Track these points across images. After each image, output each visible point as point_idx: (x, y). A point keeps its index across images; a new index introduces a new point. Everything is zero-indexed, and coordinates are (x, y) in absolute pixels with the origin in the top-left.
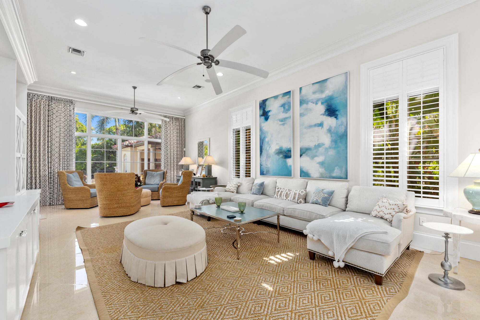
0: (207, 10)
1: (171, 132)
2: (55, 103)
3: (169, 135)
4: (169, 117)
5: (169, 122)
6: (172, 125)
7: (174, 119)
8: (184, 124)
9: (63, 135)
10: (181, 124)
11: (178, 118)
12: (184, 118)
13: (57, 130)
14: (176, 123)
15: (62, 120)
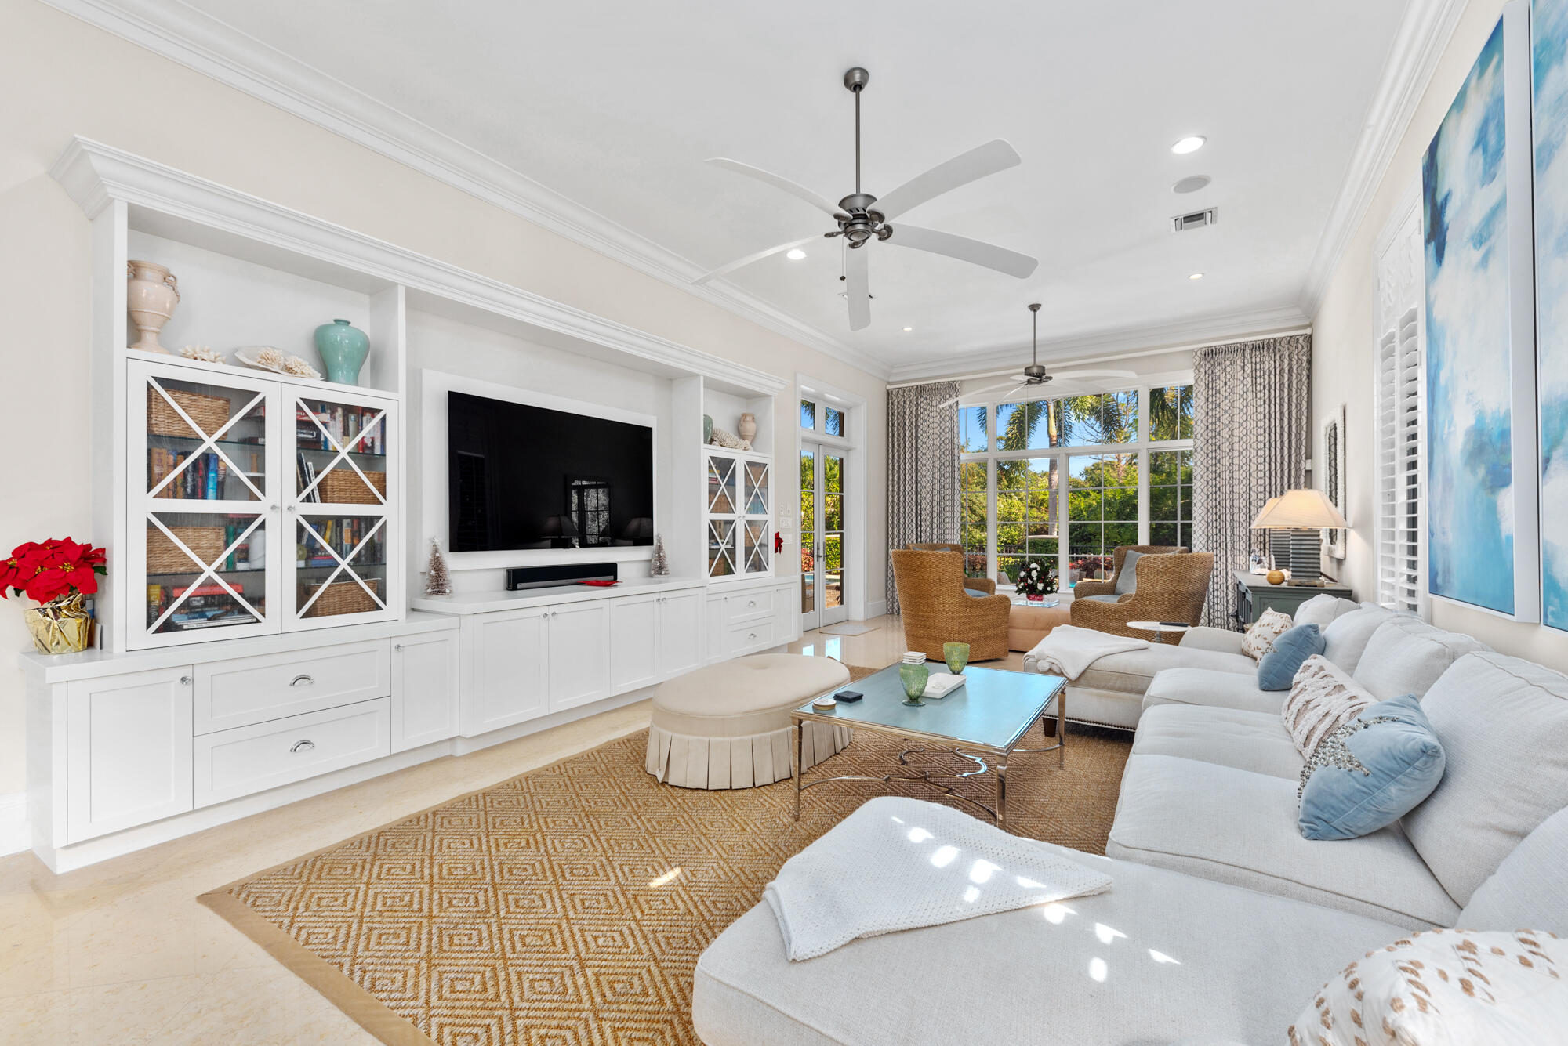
0: (855, 83)
1: (1236, 404)
2: (926, 399)
3: (1226, 419)
4: (1228, 350)
5: (1225, 370)
6: (1240, 376)
7: (1248, 351)
8: (1305, 358)
9: (937, 464)
10: (1286, 362)
11: (1275, 340)
12: (1308, 331)
13: (929, 454)
14: (1261, 362)
15: (937, 431)
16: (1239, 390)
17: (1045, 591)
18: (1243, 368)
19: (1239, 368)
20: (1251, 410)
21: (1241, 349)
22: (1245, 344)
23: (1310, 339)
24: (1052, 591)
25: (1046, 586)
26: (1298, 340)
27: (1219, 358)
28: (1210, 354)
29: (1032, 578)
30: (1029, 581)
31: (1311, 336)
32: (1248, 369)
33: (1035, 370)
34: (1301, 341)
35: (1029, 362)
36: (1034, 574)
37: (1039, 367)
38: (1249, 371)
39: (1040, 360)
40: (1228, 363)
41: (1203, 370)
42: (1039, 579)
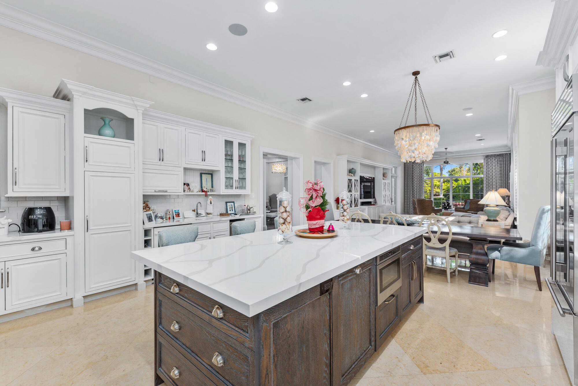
1: (493, 168)
2: (415, 164)
3: (491, 171)
4: (491, 156)
5: (491, 160)
6: (494, 161)
7: (496, 156)
8: (509, 158)
9: (418, 180)
10: (505, 159)
11: (502, 154)
12: (510, 152)
13: (416, 177)
14: (499, 159)
15: (418, 172)
16: (494, 165)
17: (449, 208)
18: (495, 160)
19: (494, 160)
20: (497, 169)
21: (494, 156)
22: (495, 155)
23: (510, 154)
24: (450, 208)
25: (449, 207)
26: (507, 154)
27: (489, 157)
28: (487, 156)
29: (446, 206)
30: (445, 206)
31: (510, 153)
32: (496, 160)
33: (446, 162)
34: (508, 154)
35: (445, 160)
36: (446, 205)
37: (447, 161)
38: (496, 161)
39: (447, 160)
40: (491, 158)
41: (485, 160)
42: (447, 206)
